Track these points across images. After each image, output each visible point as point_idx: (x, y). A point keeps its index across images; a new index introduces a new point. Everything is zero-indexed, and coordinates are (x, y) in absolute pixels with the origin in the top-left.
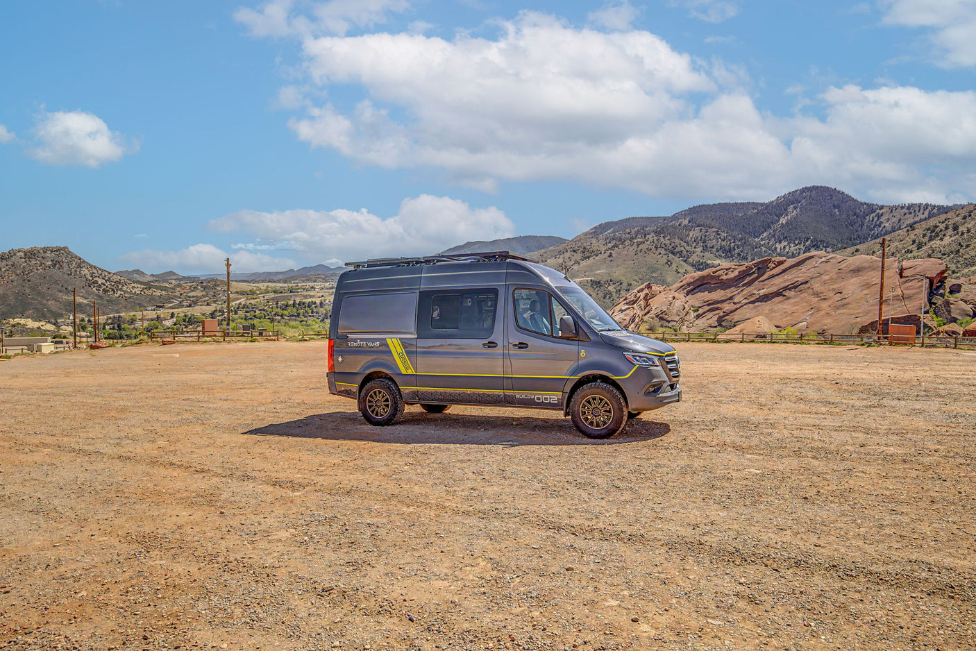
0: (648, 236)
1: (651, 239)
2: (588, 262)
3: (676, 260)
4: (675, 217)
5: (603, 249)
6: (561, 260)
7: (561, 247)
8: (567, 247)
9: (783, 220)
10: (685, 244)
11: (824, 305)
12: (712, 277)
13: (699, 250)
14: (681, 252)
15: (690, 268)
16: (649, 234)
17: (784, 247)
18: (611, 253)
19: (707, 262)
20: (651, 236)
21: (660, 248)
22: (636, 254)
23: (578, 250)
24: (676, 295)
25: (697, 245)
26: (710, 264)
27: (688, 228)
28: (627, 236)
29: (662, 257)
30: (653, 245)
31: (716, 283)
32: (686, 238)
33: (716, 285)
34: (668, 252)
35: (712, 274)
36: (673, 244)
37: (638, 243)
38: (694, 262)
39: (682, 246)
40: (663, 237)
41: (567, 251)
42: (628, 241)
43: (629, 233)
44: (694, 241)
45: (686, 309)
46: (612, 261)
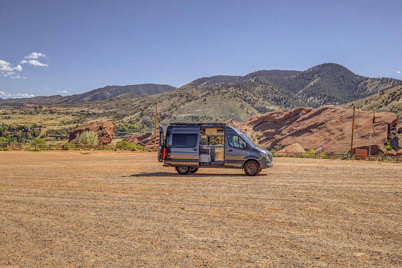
0: (229, 89)
1: (231, 91)
2: (191, 104)
3: (247, 105)
4: (246, 77)
5: (200, 96)
6: (172, 102)
7: (173, 92)
8: (176, 93)
9: (312, 84)
10: (253, 95)
11: (332, 137)
12: (269, 118)
13: (261, 99)
14: (250, 100)
15: (256, 111)
16: (230, 87)
17: (312, 100)
18: (205, 98)
19: (265, 107)
20: (231, 89)
21: (237, 96)
22: (221, 100)
23: (184, 95)
24: (248, 128)
25: (260, 96)
26: (267, 109)
27: (255, 85)
28: (216, 88)
29: (238, 102)
30: (232, 95)
31: (272, 121)
32: (253, 91)
33: (272, 123)
34: (242, 100)
35: (269, 116)
36: (245, 95)
37: (223, 93)
38: (258, 107)
39: (250, 96)
40: (239, 89)
41: (176, 96)
42: (217, 91)
43: (217, 86)
44: (258, 93)
45: (253, 137)
46: (205, 103)
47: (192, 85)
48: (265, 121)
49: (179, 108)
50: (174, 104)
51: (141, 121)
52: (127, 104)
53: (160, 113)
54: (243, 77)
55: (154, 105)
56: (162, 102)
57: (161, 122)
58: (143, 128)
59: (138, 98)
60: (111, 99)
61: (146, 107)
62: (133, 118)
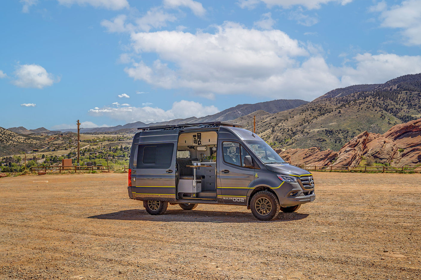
1: (369, 100)
2: (323, 117)
3: (388, 115)
4: (387, 84)
5: (334, 108)
6: (303, 116)
7: (304, 107)
8: (308, 107)
10: (395, 103)
12: (414, 127)
13: (405, 107)
15: (398, 121)
16: (368, 97)
18: (340, 111)
19: (410, 116)
20: (369, 98)
21: (376, 106)
22: (358, 111)
23: (316, 109)
24: (387, 140)
25: (404, 104)
26: (413, 117)
27: (397, 92)
28: (352, 98)
29: (378, 112)
30: (371, 104)
31: (417, 130)
32: (395, 99)
33: (417, 132)
34: (382, 109)
35: (413, 124)
36: (386, 104)
37: (360, 103)
38: (402, 116)
39: (392, 105)
40: (378, 98)
41: (308, 110)
42: (353, 102)
43: (353, 96)
44: (402, 101)
45: (394, 150)
46: (340, 116)
47: (325, 97)
48: (408, 130)
49: (311, 122)
50: (306, 119)
51: (273, 137)
52: (258, 122)
53: (291, 128)
54: (383, 85)
55: (284, 121)
56: (293, 117)
57: (292, 139)
58: (274, 145)
59: (270, 115)
60: (243, 118)
61: (277, 123)
62: (265, 135)
